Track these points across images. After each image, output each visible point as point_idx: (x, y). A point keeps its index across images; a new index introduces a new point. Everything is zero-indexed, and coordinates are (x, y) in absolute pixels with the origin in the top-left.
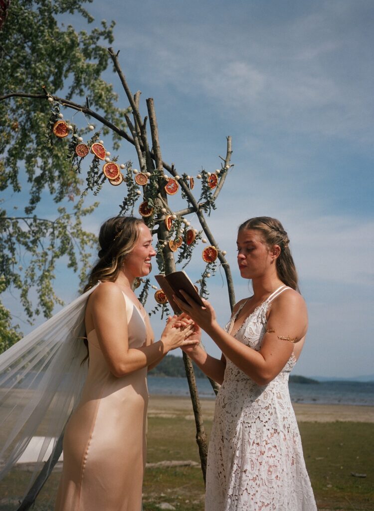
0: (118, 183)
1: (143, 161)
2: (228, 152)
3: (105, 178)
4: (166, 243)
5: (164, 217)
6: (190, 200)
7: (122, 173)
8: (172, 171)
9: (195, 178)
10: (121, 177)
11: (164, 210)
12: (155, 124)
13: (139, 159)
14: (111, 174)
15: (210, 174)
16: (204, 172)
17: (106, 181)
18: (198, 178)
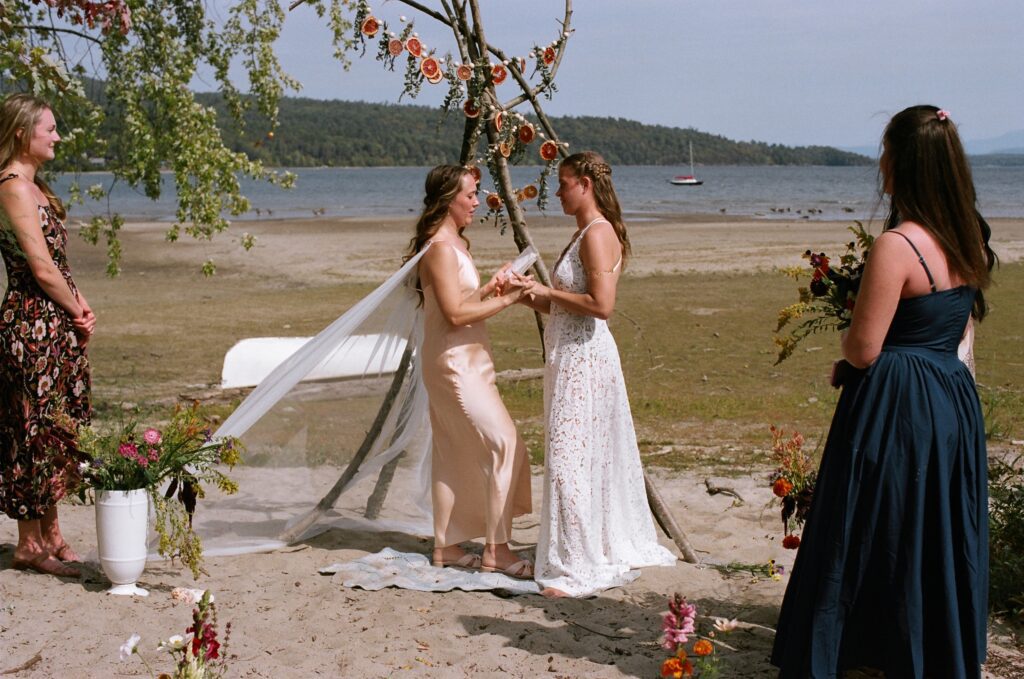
0: (438, 80)
1: (465, 49)
2: (567, 13)
3: (423, 76)
4: (496, 148)
5: (492, 116)
6: (522, 85)
7: (442, 69)
8: (499, 55)
9: (526, 58)
10: (440, 73)
11: (492, 107)
12: (475, 4)
13: (460, 48)
14: (428, 71)
15: (544, 49)
16: (537, 49)
17: (425, 80)
18: (531, 57)
